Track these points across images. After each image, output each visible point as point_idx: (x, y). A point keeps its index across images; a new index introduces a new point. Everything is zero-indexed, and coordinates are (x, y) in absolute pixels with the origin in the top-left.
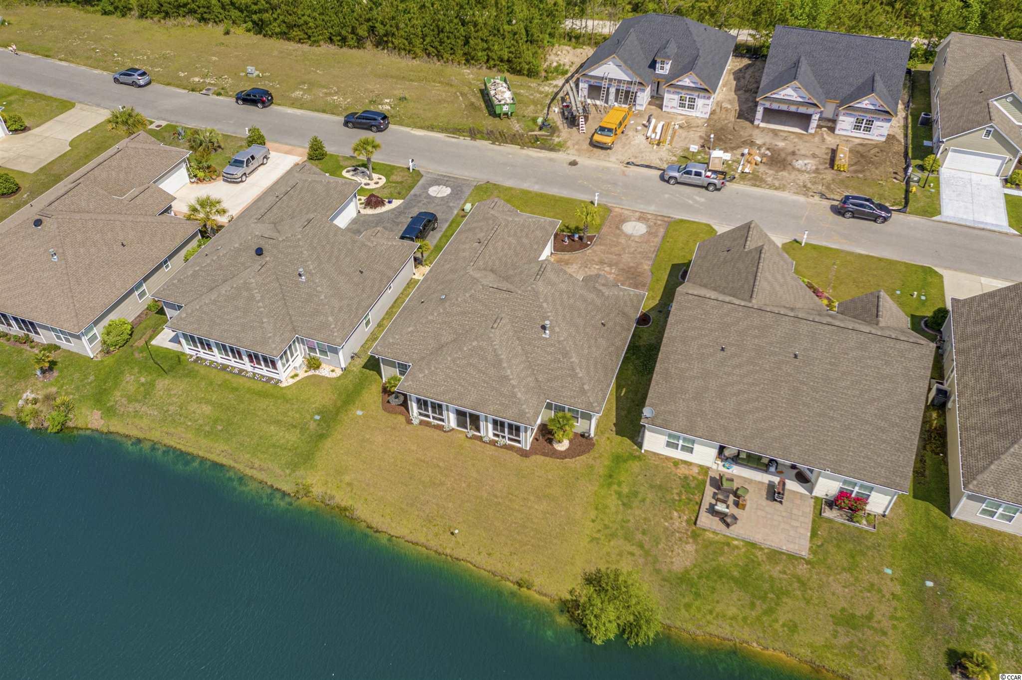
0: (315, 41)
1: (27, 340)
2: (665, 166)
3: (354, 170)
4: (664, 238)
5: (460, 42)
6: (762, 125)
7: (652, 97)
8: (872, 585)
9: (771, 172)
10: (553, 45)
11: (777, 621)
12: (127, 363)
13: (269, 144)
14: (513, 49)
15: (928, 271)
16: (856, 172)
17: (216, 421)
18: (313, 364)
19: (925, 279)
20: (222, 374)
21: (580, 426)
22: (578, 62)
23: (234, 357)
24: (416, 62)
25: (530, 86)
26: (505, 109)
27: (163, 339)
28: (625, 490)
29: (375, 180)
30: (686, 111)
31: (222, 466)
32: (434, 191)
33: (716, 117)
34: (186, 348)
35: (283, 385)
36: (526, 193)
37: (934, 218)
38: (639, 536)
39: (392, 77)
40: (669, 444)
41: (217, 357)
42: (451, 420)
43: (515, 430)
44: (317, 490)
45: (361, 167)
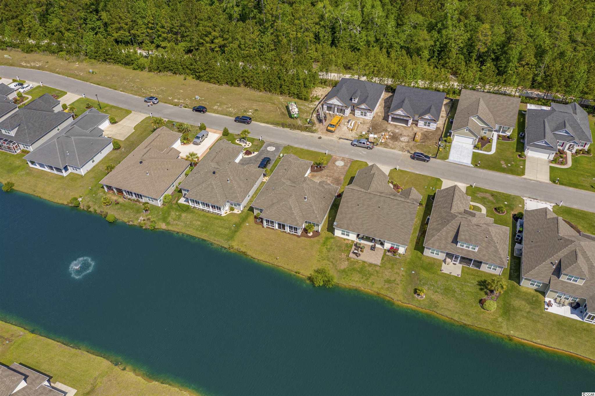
0: (220, 84)
1: (138, 201)
2: (353, 139)
3: (240, 140)
4: (350, 167)
5: (279, 87)
6: (391, 123)
7: (351, 110)
8: (397, 272)
9: (392, 142)
10: (315, 88)
11: (369, 282)
12: (172, 209)
13: (207, 129)
14: (298, 90)
15: (438, 180)
16: (422, 142)
17: (202, 227)
18: (232, 209)
19: (436, 182)
20: (202, 212)
21: (315, 228)
22: (325, 94)
23: (207, 207)
24: (261, 93)
25: (305, 105)
26: (295, 115)
27: (182, 201)
28: (329, 247)
29: (248, 144)
30: (363, 117)
31: (205, 240)
32: (269, 149)
33: (375, 119)
34: (191, 204)
35: (222, 216)
36: (302, 149)
37: (446, 161)
38: (332, 260)
39: (251, 100)
40: (342, 234)
41: (201, 207)
42: (276, 226)
43: (296, 229)
44: (236, 247)
45: (243, 139)
